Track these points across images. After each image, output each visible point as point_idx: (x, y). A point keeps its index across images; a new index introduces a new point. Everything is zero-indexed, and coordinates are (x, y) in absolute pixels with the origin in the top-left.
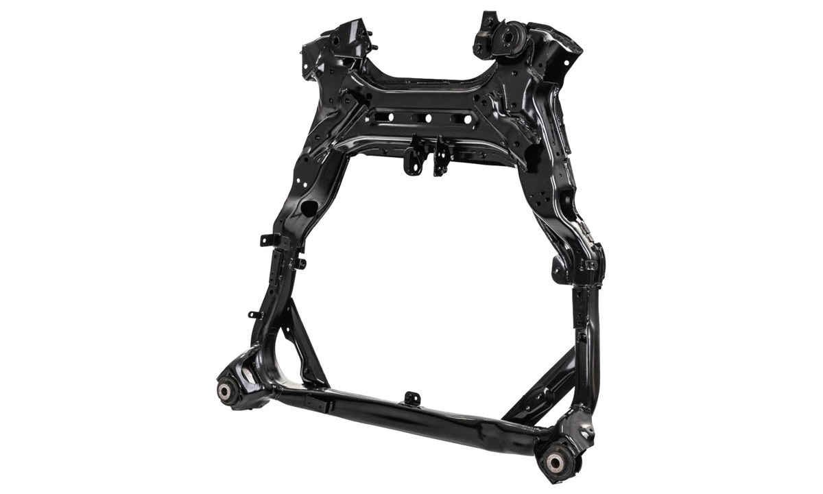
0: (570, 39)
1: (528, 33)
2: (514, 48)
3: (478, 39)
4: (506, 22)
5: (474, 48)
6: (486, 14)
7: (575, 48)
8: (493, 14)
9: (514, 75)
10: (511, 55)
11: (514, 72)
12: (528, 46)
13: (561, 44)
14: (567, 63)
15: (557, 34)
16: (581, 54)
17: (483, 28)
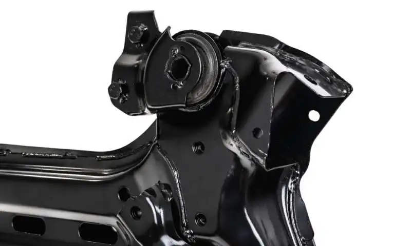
0: (320, 63)
1: (222, 54)
2: (194, 89)
3: (119, 70)
4: (172, 33)
5: (112, 91)
6: (134, 19)
7: (332, 82)
8: (148, 17)
9: (199, 152)
10: (188, 106)
11: (196, 145)
12: (224, 83)
13: (300, 76)
14: (314, 116)
15: (289, 53)
16: (347, 95)
17: (128, 49)
